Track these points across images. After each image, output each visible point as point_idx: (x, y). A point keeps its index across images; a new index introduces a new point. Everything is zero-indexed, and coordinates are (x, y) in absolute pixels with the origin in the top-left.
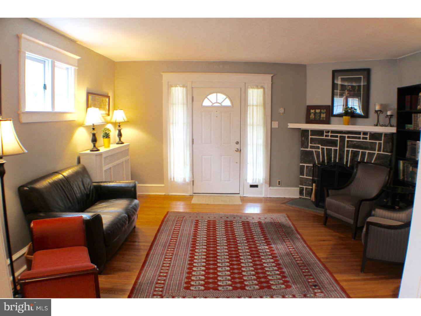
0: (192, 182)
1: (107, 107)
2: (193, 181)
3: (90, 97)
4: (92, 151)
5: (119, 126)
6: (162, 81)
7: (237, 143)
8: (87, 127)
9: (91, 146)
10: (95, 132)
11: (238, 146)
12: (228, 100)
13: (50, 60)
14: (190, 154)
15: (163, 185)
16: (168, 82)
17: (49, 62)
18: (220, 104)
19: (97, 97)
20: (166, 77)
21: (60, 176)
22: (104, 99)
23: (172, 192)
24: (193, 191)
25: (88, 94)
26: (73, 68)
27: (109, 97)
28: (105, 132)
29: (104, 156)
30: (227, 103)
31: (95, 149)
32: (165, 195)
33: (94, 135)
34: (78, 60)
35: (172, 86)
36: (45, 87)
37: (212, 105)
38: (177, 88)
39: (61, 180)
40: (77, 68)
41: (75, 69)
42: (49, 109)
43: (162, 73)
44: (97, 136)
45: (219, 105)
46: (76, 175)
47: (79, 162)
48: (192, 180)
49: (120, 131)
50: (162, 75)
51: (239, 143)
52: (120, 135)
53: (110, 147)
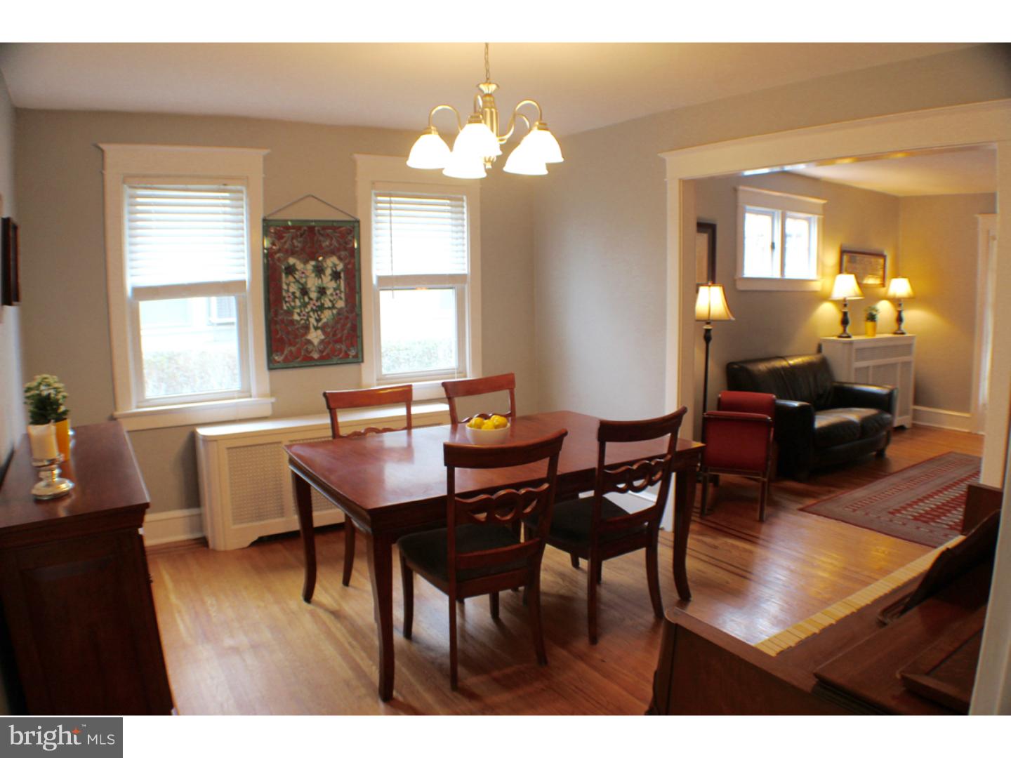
1: (881, 273)
3: (845, 258)
4: (840, 337)
5: (900, 305)
8: (836, 302)
9: (840, 329)
10: (846, 310)
13: (780, 211)
15: (968, 415)
17: (778, 213)
19: (859, 257)
20: (982, 223)
21: (784, 363)
22: (873, 259)
25: (843, 252)
26: (816, 217)
27: (883, 257)
28: (870, 312)
29: (855, 346)
31: (844, 335)
32: (970, 433)
33: (845, 314)
34: (824, 205)
36: (773, 246)
39: (784, 368)
40: (821, 217)
41: (819, 219)
42: (777, 275)
44: (849, 316)
46: (809, 366)
47: (819, 350)
49: (900, 313)
50: (977, 219)
52: (899, 319)
53: (874, 335)
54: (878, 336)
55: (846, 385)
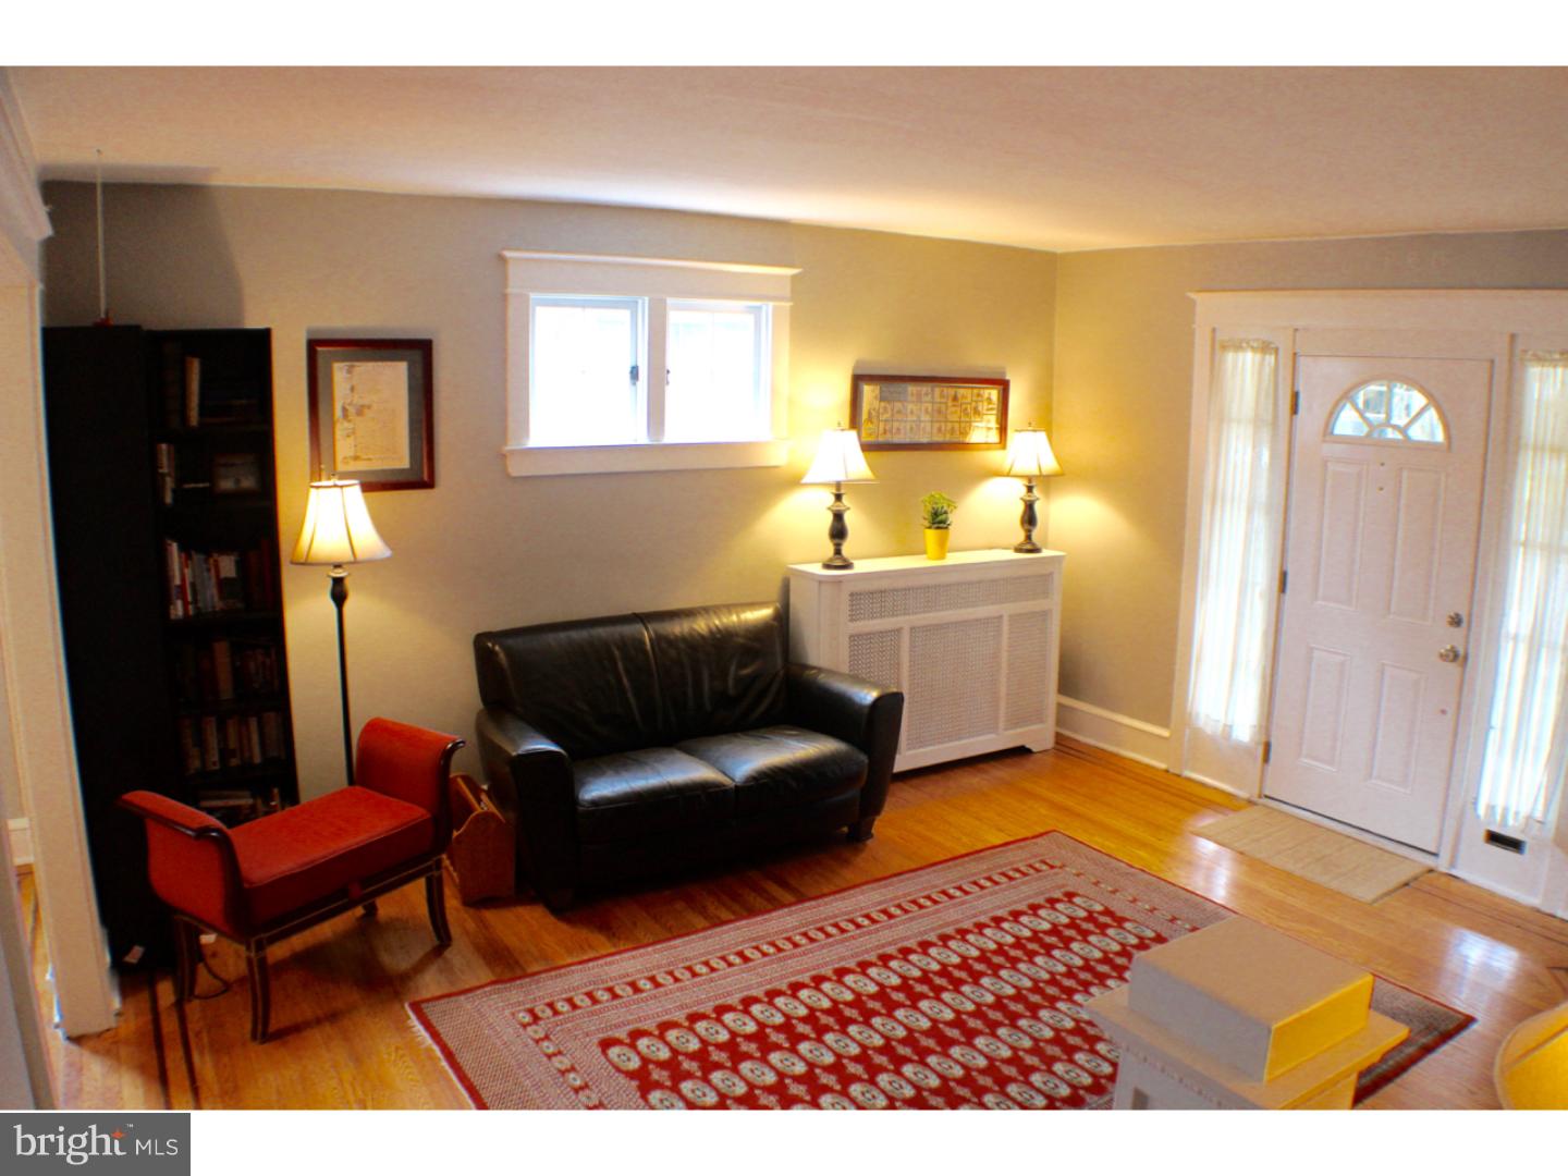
0: (1260, 751)
2: (1267, 747)
3: (868, 391)
5: (1032, 488)
6: (1194, 326)
7: (1456, 621)
10: (841, 507)
11: (1454, 638)
12: (1432, 415)
13: (649, 298)
14: (1266, 633)
15: (1165, 733)
16: (1214, 330)
17: (641, 301)
18: (1403, 430)
19: (914, 389)
20: (1211, 308)
22: (967, 393)
23: (1194, 770)
24: (1261, 788)
25: (862, 379)
26: (768, 305)
27: (1004, 386)
30: (1429, 429)
31: (839, 561)
32: (1167, 771)
33: (838, 516)
34: (794, 277)
35: (1224, 348)
36: (635, 375)
37: (1369, 435)
38: (1241, 355)
40: (789, 305)
41: (778, 309)
43: (1192, 295)
44: (846, 519)
45: (1398, 436)
47: (784, 594)
48: (1263, 739)
49: (1030, 506)
50: (1193, 303)
51: (1464, 624)
52: (1029, 519)
53: (942, 557)
54: (953, 559)
55: (822, 679)
